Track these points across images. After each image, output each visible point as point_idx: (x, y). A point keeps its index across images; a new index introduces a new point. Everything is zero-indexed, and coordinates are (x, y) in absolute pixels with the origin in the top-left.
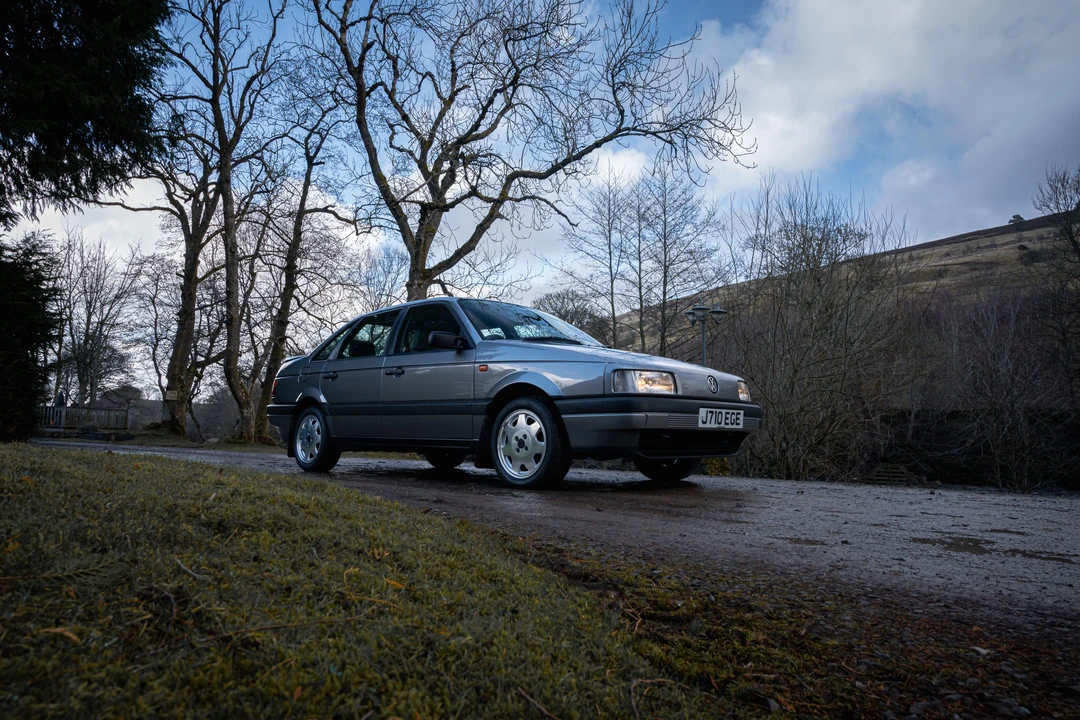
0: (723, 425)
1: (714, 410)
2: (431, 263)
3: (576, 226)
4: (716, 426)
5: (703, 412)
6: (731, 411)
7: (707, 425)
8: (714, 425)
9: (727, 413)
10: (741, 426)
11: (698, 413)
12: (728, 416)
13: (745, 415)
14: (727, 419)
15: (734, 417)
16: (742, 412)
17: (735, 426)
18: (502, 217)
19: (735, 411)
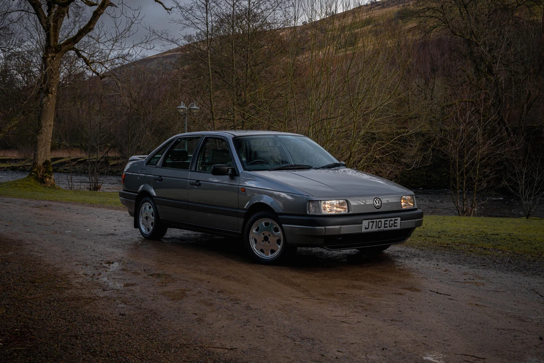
0: (382, 228)
1: (375, 220)
2: (63, 36)
3: (170, 10)
4: (377, 229)
5: (365, 223)
6: (389, 219)
7: (370, 230)
8: (374, 229)
9: (385, 221)
10: (398, 227)
11: (362, 223)
12: (388, 222)
13: (401, 220)
14: (385, 224)
15: (392, 222)
16: (399, 219)
17: (393, 228)
18: (112, 5)
19: (393, 219)
